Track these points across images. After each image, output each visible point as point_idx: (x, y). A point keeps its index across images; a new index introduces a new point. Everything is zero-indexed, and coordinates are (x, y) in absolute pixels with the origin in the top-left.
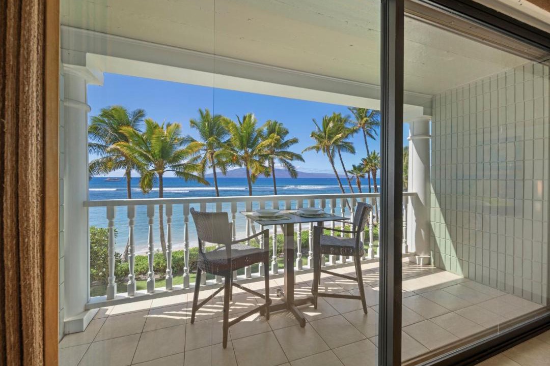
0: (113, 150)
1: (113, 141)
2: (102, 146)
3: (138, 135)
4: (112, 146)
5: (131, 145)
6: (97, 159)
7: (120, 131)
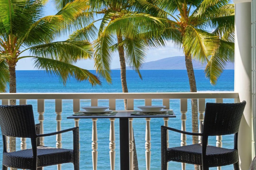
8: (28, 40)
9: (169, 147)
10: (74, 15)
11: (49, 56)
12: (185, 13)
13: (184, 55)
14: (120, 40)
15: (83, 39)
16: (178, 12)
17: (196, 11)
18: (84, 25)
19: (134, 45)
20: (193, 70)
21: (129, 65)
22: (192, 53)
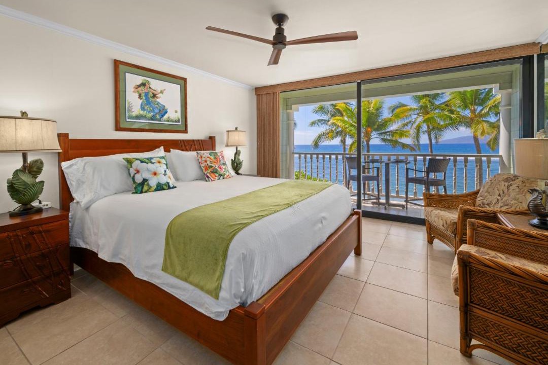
0: (333, 123)
1: (333, 116)
2: (325, 121)
3: (349, 110)
4: (332, 121)
5: (346, 118)
6: (323, 130)
7: (336, 108)
8: (376, 130)
9: (409, 177)
13: (472, 135)
14: (428, 128)
16: (469, 111)
17: (482, 110)
19: (438, 131)
20: (479, 144)
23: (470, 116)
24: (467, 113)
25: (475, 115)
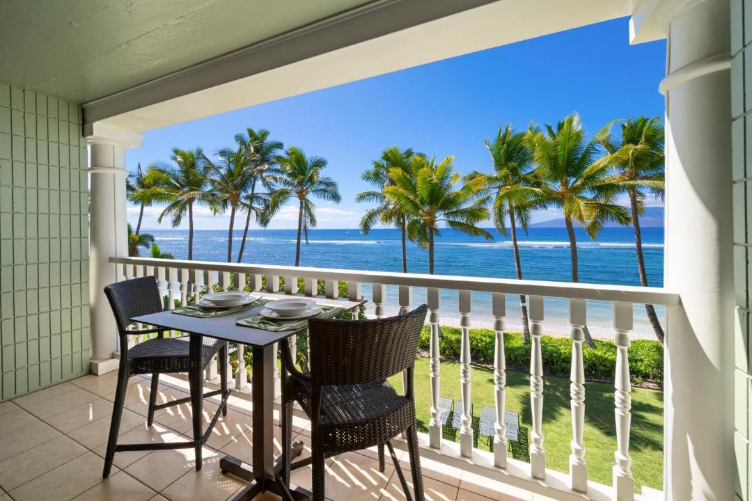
10: (474, 190)
11: (458, 219)
12: (565, 184)
13: (564, 217)
14: (511, 206)
15: (484, 206)
16: (559, 183)
17: (575, 182)
18: (484, 197)
19: (522, 210)
21: (518, 225)
22: (572, 216)
23: (560, 190)
24: (557, 187)
25: (567, 189)
